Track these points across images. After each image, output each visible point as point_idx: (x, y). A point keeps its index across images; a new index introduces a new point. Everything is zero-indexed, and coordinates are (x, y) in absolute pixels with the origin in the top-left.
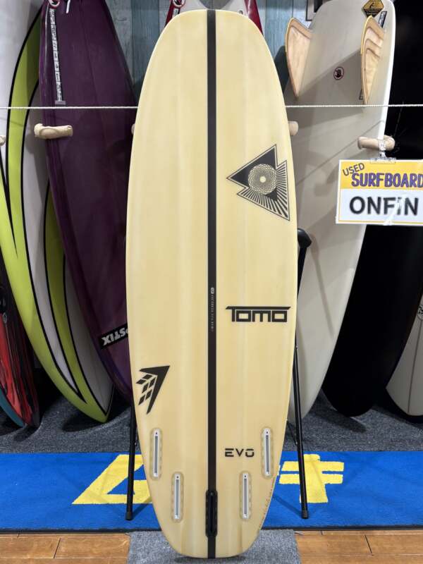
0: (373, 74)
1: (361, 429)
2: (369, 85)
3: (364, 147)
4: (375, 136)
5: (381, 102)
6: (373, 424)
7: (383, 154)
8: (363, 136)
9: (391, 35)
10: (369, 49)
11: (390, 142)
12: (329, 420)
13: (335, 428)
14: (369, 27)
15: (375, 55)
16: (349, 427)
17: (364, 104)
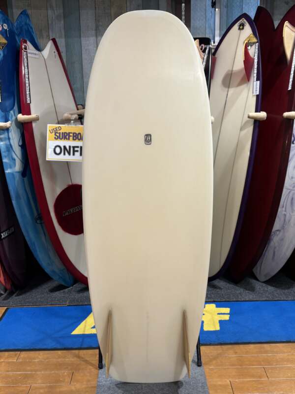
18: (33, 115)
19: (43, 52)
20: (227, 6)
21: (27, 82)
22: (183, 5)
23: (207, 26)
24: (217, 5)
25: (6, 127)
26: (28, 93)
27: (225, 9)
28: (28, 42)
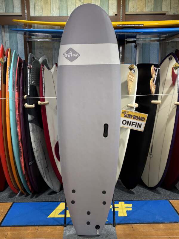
0: (131, 86)
1: (133, 193)
2: (130, 90)
3: (129, 107)
4: (132, 104)
5: (134, 94)
6: (137, 192)
7: (135, 109)
8: (129, 104)
9: (136, 76)
10: (130, 80)
11: (137, 105)
12: (123, 190)
13: (125, 193)
14: (130, 74)
15: (132, 81)
16: (129, 193)
17: (129, 95)
18: (46, 102)
19: (51, 70)
20: (142, 48)
21: (43, 85)
22: (121, 47)
23: (132, 57)
24: (137, 47)
25: (32, 107)
26: (44, 91)
27: (141, 49)
28: (45, 66)
